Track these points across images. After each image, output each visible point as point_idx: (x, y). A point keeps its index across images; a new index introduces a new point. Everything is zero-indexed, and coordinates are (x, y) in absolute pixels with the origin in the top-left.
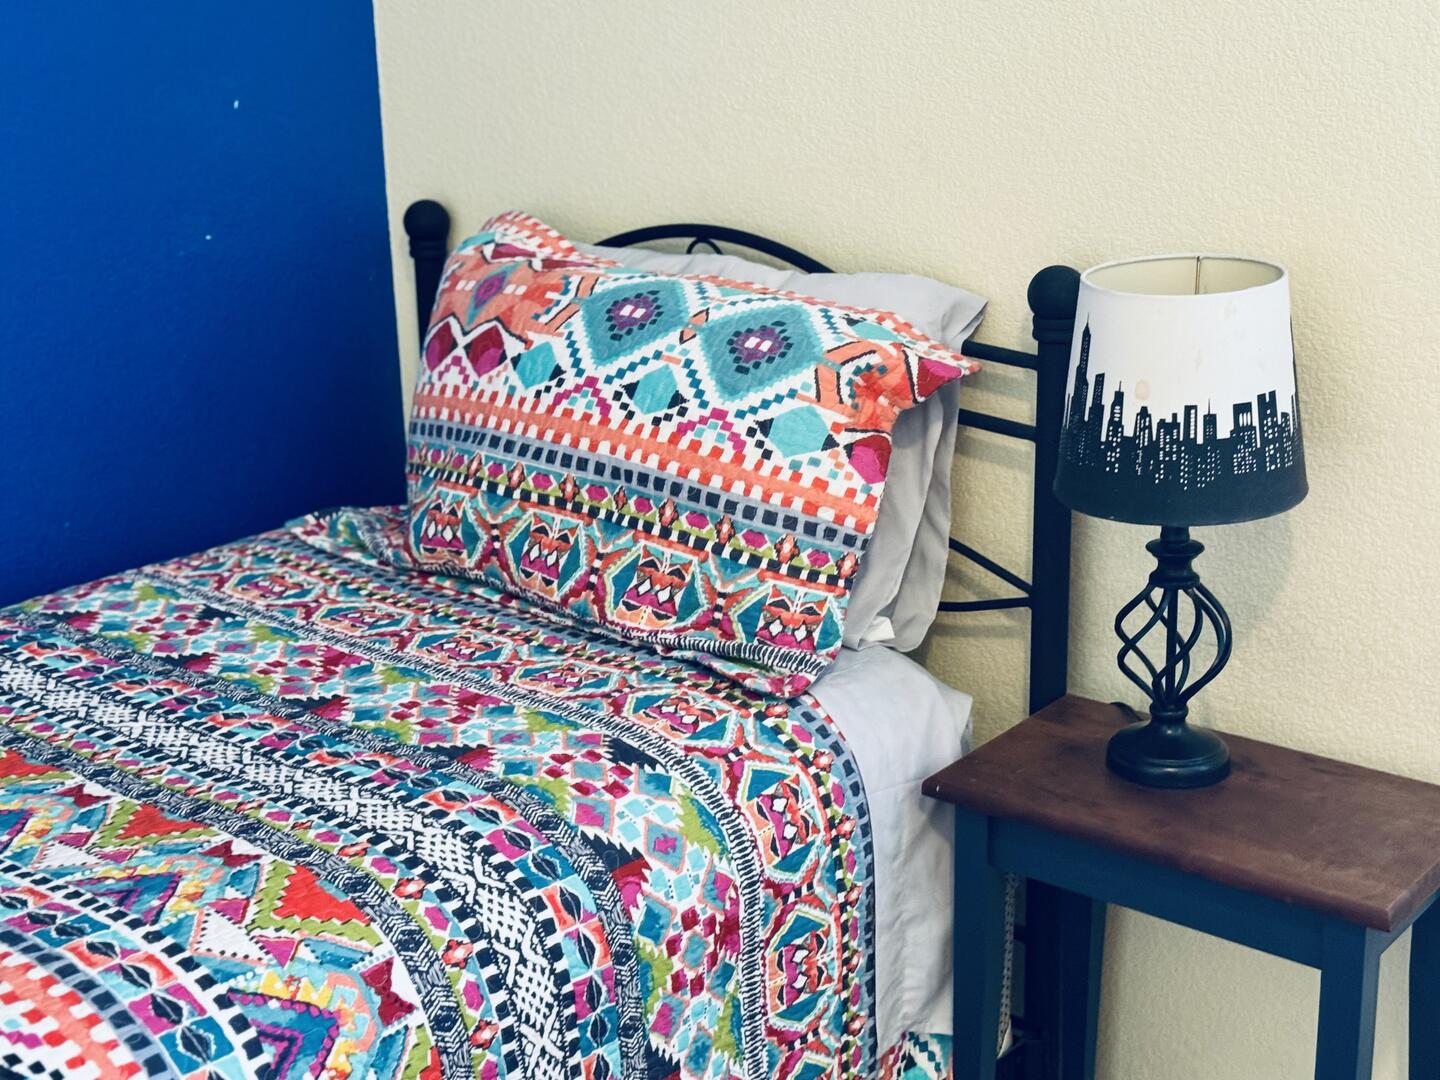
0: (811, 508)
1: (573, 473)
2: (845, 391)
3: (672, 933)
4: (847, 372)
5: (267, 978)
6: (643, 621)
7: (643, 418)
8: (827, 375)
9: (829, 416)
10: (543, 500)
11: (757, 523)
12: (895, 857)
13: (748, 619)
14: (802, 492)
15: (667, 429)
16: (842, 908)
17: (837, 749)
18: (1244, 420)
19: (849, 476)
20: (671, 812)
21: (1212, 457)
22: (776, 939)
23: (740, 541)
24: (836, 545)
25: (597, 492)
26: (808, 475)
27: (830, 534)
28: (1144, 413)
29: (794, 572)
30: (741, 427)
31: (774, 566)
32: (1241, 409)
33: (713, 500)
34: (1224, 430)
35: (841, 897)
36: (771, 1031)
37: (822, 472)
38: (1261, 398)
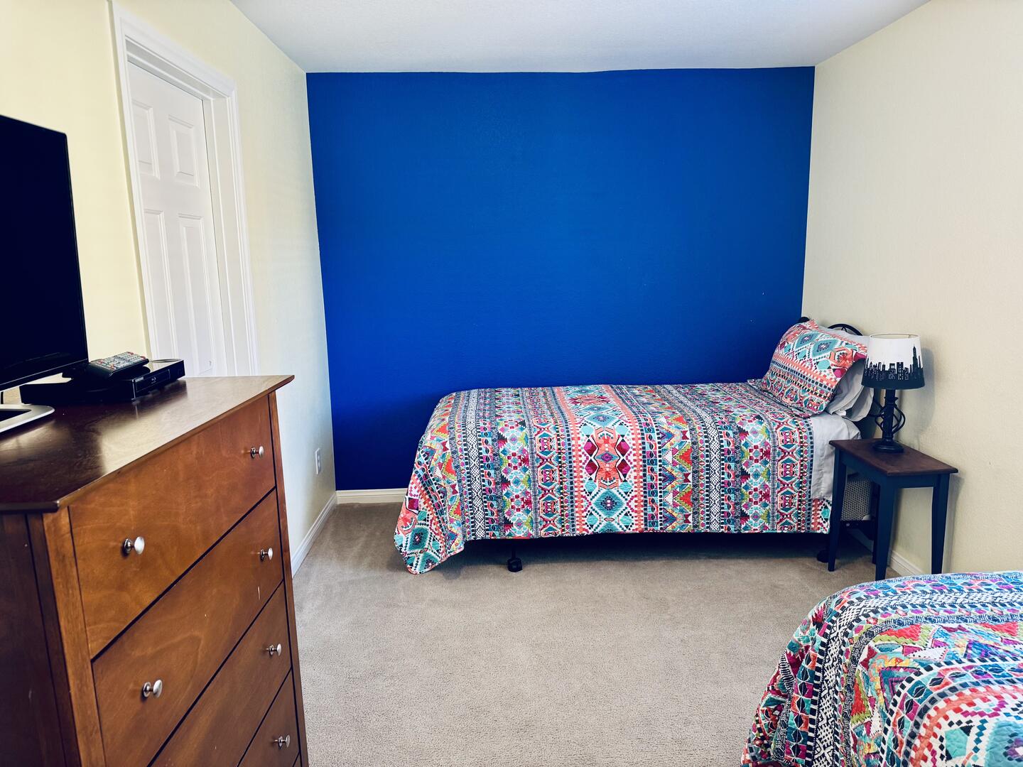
0: (822, 381)
1: (784, 370)
2: (836, 357)
3: (750, 448)
4: (838, 354)
5: (665, 426)
6: (788, 401)
7: (798, 360)
8: (833, 354)
9: (831, 362)
10: (780, 375)
11: (811, 382)
12: (821, 456)
13: (805, 402)
14: (820, 377)
15: (802, 362)
16: (802, 461)
17: (809, 429)
18: (892, 367)
19: (832, 375)
20: (759, 428)
21: (883, 374)
22: (782, 461)
23: (807, 386)
24: (827, 390)
25: (788, 374)
26: (823, 373)
27: (825, 387)
28: (871, 363)
29: (816, 394)
30: (813, 362)
31: (812, 392)
32: (891, 365)
33: (804, 377)
34: (887, 368)
35: (802, 459)
36: (778, 480)
37: (826, 374)
38: (898, 363)
